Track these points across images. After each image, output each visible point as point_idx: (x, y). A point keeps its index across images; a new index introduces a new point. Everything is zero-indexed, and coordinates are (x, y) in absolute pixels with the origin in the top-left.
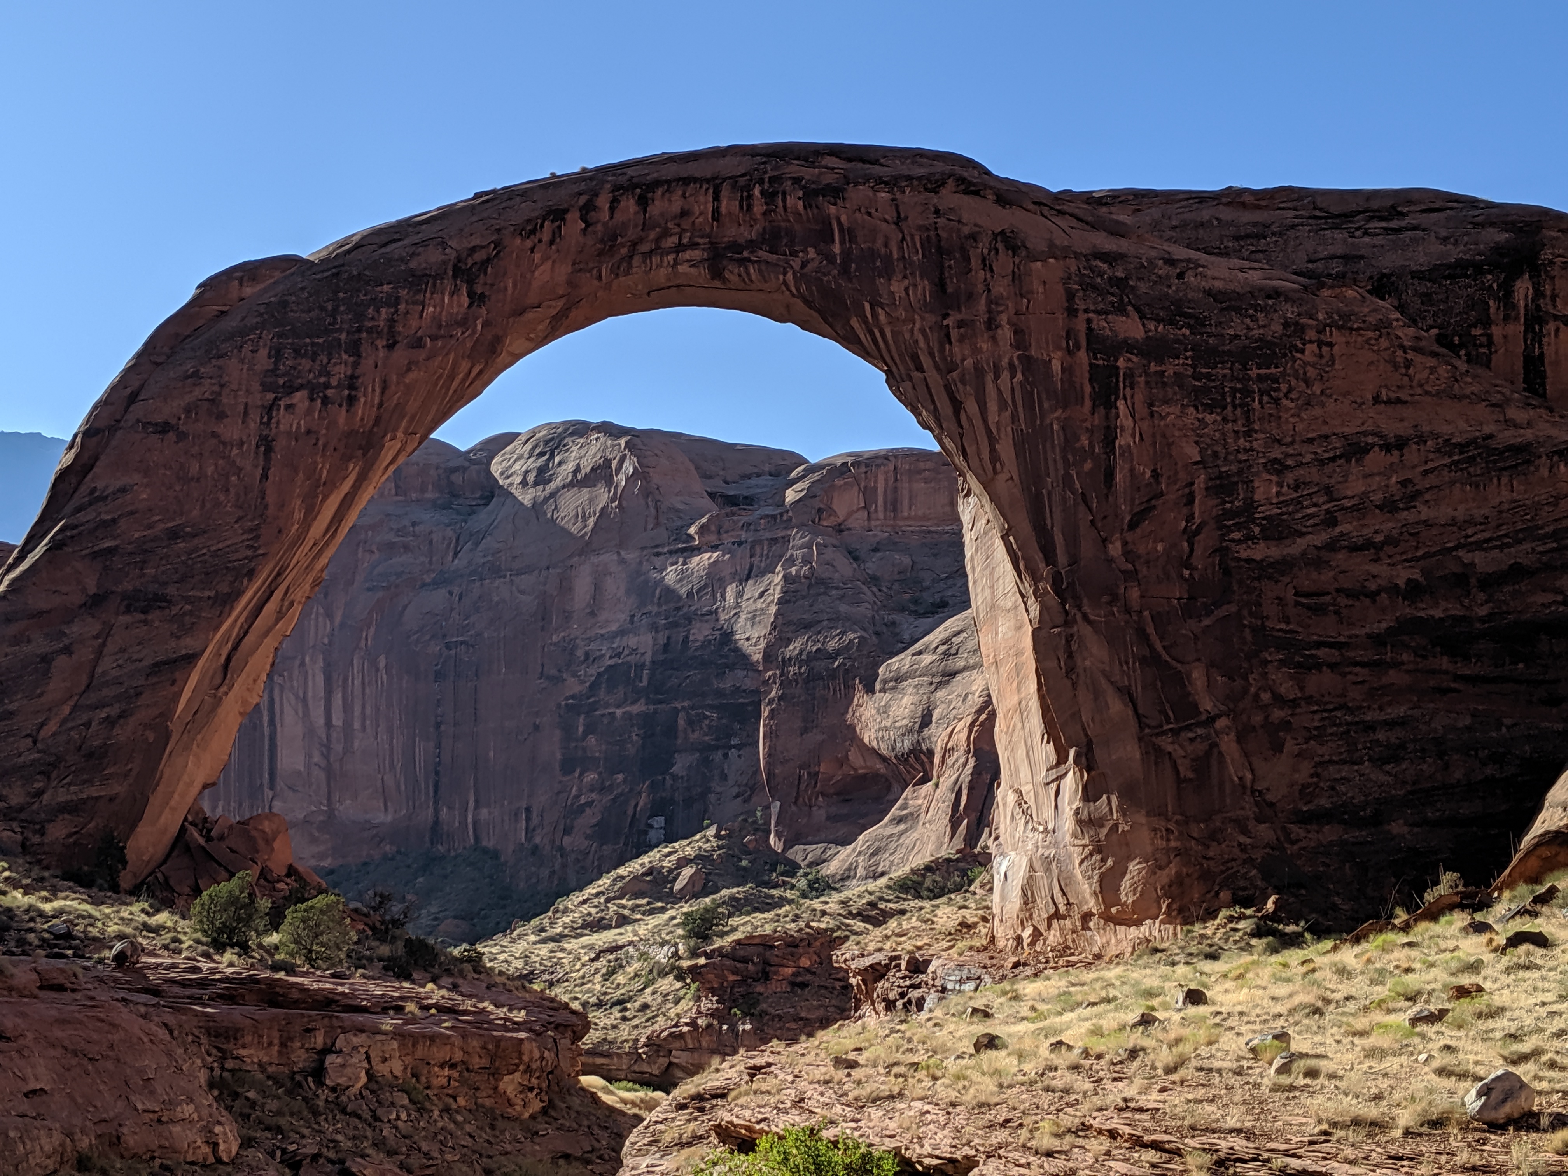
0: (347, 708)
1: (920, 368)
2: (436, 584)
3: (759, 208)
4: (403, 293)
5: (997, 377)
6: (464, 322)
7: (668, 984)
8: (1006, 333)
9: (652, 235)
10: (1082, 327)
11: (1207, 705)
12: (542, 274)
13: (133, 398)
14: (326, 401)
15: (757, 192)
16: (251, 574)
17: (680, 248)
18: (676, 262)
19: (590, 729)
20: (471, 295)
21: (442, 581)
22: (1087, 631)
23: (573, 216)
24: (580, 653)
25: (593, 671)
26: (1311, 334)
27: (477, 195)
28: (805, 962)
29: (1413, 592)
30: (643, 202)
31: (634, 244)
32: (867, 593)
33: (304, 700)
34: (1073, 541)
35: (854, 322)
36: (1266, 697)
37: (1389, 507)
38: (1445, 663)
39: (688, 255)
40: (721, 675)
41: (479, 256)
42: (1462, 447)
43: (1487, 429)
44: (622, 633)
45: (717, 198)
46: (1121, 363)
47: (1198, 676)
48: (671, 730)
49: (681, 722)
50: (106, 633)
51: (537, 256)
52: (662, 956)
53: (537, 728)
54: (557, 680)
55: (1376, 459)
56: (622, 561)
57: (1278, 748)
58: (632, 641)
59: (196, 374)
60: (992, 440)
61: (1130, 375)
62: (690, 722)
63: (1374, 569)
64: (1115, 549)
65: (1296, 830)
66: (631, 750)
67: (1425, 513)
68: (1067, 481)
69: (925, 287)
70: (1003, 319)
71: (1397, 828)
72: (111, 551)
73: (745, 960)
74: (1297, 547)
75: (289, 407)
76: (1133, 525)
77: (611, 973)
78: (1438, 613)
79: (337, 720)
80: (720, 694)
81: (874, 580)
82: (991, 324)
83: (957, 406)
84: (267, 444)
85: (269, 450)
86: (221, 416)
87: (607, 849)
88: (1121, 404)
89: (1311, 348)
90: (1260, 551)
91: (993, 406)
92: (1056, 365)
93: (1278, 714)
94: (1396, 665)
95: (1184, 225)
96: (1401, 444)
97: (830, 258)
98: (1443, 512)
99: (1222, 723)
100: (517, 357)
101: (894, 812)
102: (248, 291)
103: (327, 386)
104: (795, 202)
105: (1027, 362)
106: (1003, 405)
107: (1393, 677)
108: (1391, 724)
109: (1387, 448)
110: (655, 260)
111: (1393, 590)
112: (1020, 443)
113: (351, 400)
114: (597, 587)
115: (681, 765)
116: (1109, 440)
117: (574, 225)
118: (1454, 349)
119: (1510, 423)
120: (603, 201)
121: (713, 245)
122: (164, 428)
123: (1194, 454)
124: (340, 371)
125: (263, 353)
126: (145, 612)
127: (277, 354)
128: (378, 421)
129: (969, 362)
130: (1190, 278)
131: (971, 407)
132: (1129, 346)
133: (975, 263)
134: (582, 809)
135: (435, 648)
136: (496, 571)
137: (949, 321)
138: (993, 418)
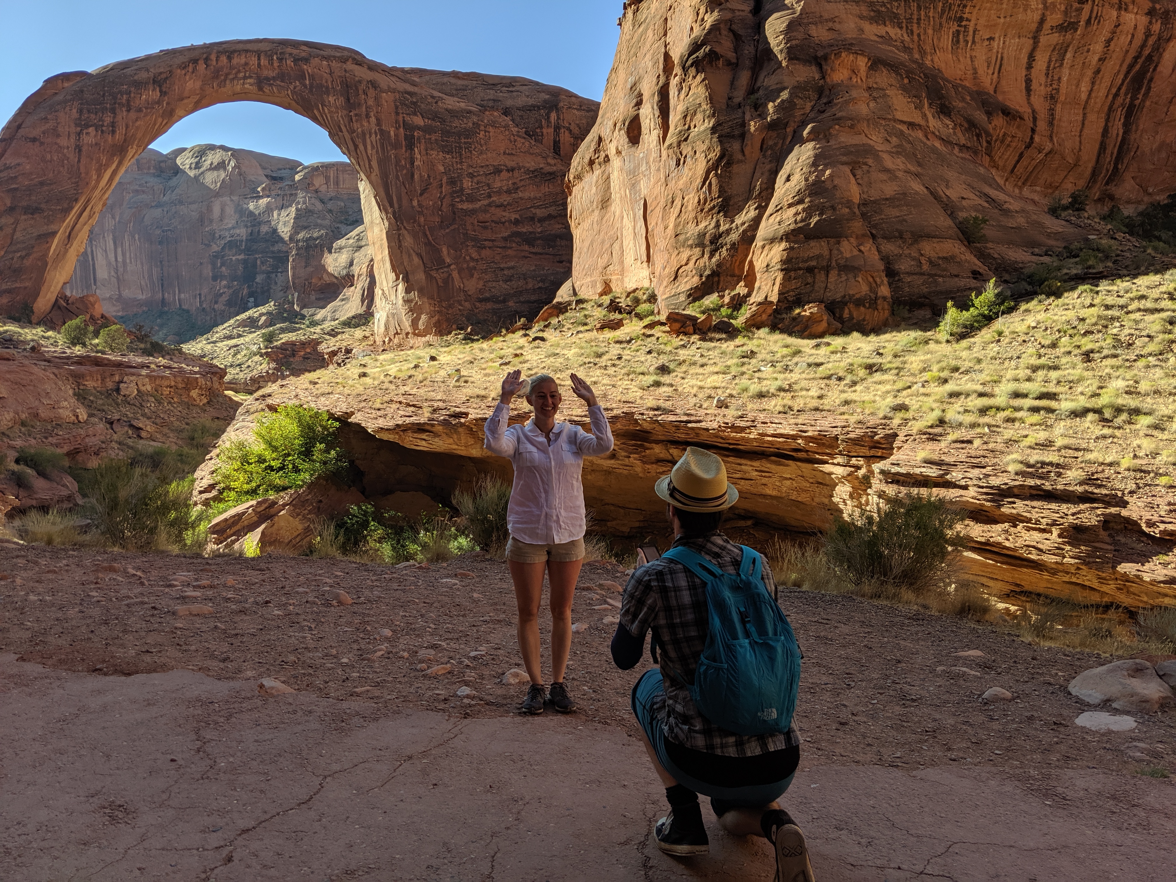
0: (124, 254)
1: (341, 131)
2: (157, 206)
3: (276, 64)
4: (133, 89)
5: (370, 136)
6: (159, 102)
7: (257, 358)
8: (373, 120)
9: (233, 72)
10: (401, 119)
11: (448, 260)
12: (190, 85)
13: (19, 127)
14: (102, 132)
15: (275, 58)
16: (76, 200)
17: (245, 78)
18: (244, 84)
19: (223, 264)
20: (161, 91)
21: (159, 205)
22: (405, 232)
23: (201, 62)
24: (217, 235)
25: (223, 242)
26: (482, 128)
27: (161, 51)
28: (308, 350)
29: (517, 222)
30: (230, 58)
31: (227, 75)
32: (328, 216)
33: (106, 251)
34: (400, 199)
35: (316, 112)
36: (468, 258)
37: (509, 192)
38: (526, 248)
39: (249, 81)
40: (273, 245)
41: (163, 76)
42: (533, 172)
43: (541, 166)
44: (234, 228)
45: (259, 59)
46: (415, 134)
47: (445, 250)
48: (255, 265)
49: (258, 262)
50: (17, 222)
51: (187, 77)
52: (254, 348)
53: (201, 264)
54: (208, 246)
55: (504, 174)
56: (232, 200)
57: (472, 276)
58: (238, 231)
59: (46, 118)
60: (370, 161)
61: (419, 138)
62: (262, 263)
63: (504, 214)
64: (415, 203)
65: (478, 304)
66: (239, 273)
67: (521, 195)
68: (397, 177)
69: (342, 100)
70: (372, 114)
71: (511, 304)
72: (16, 189)
73: (286, 350)
74: (478, 205)
75: (87, 133)
76: (421, 194)
77: (235, 354)
78: (524, 230)
79: (120, 259)
80: (273, 252)
81: (330, 211)
82: (368, 116)
83: (356, 147)
84: (79, 149)
85: (80, 151)
86: (58, 136)
87: (232, 310)
88: (416, 149)
89: (482, 133)
90: (465, 206)
91: (369, 147)
92: (392, 133)
93: (472, 264)
94: (511, 248)
95: (437, 84)
96: (512, 170)
97: (305, 86)
98: (526, 195)
99: (453, 267)
100: (181, 118)
101: (340, 297)
102: (66, 85)
103: (103, 126)
104: (290, 62)
105: (381, 130)
106: (373, 147)
107: (510, 252)
108: (509, 268)
109: (508, 171)
110: (235, 82)
111: (510, 221)
112: (380, 162)
113: (113, 132)
114: (223, 210)
115: (259, 279)
116: (412, 163)
117: (201, 66)
118: (529, 135)
119: (549, 164)
120: (213, 57)
121: (258, 78)
122: (34, 140)
123: (442, 169)
124: (108, 120)
125: (75, 111)
126: (32, 214)
127: (80, 111)
128: (125, 140)
129: (360, 130)
130: (440, 104)
131: (361, 147)
132: (419, 128)
133: (361, 92)
134: (221, 295)
135: (158, 232)
136: (181, 202)
137: (352, 114)
138: (369, 152)
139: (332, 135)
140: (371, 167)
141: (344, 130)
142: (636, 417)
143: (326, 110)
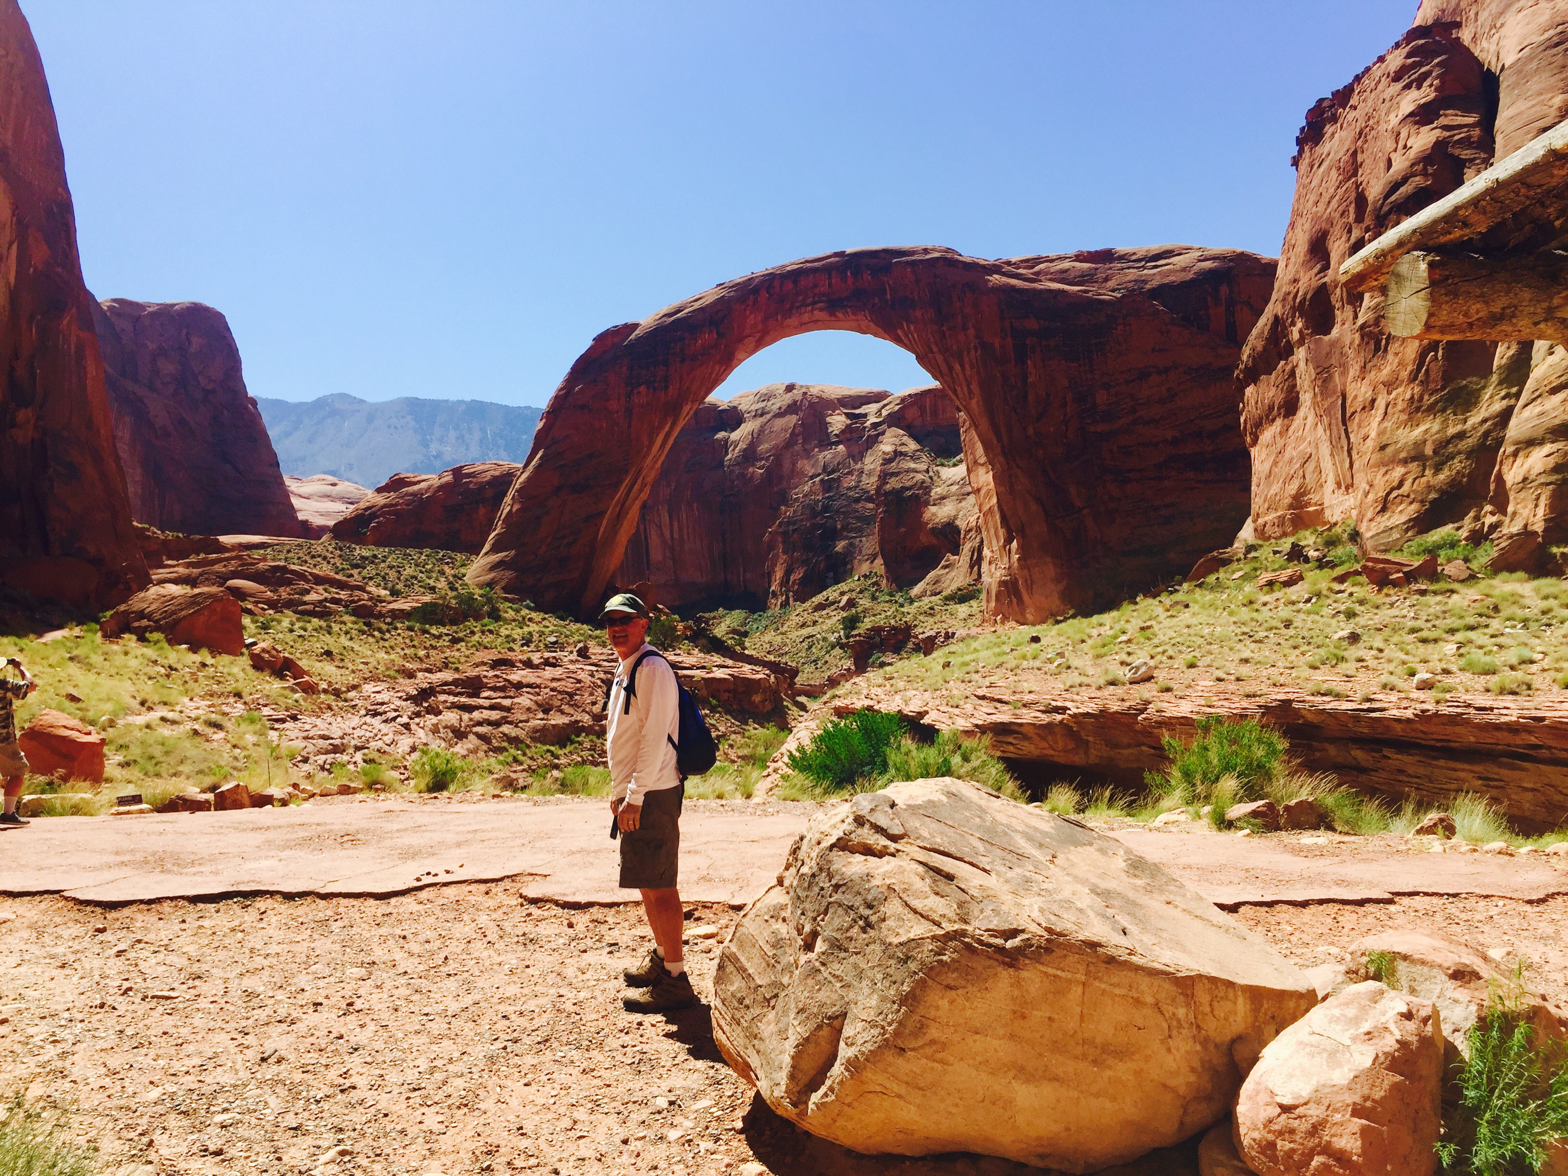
0: (681, 529)
1: (932, 352)
3: (850, 281)
5: (969, 353)
6: (715, 346)
7: (836, 651)
8: (971, 332)
9: (800, 298)
10: (1008, 326)
11: (1078, 503)
12: (751, 320)
14: (654, 389)
15: (849, 273)
16: (626, 472)
17: (814, 303)
18: (813, 310)
20: (718, 333)
22: (1019, 472)
23: (763, 290)
27: (718, 286)
28: (900, 637)
30: (795, 281)
31: (792, 303)
32: (924, 458)
33: (660, 527)
34: (1010, 430)
35: (899, 332)
36: (1106, 498)
39: (818, 306)
41: (721, 313)
43: (1209, 360)
45: (831, 277)
46: (1028, 342)
47: (1073, 490)
48: (834, 530)
49: (838, 526)
50: (564, 504)
51: (748, 312)
52: (833, 638)
55: (1155, 379)
57: (1113, 521)
60: (969, 384)
61: (1032, 347)
62: (843, 526)
63: (1156, 432)
64: (1030, 432)
66: (815, 541)
68: (1005, 400)
69: (932, 313)
70: (970, 324)
73: (872, 637)
74: (1118, 424)
75: (638, 393)
76: (1038, 419)
77: (810, 648)
79: (676, 536)
80: (856, 511)
82: (964, 328)
83: (950, 368)
84: (629, 411)
85: (631, 414)
86: (608, 399)
88: (1030, 363)
90: (1100, 428)
91: (967, 366)
92: (997, 346)
93: (1112, 505)
94: (1168, 478)
95: (1056, 272)
96: (1166, 371)
97: (885, 302)
98: (1188, 402)
99: (1085, 511)
100: (741, 361)
102: (616, 340)
103: (655, 382)
104: (867, 276)
105: (983, 344)
106: (972, 366)
107: (1167, 484)
109: (1160, 373)
110: (803, 309)
112: (982, 384)
113: (666, 388)
115: (839, 547)
116: (1025, 380)
117: (764, 294)
118: (1189, 321)
119: (1217, 356)
120: (777, 283)
121: (829, 300)
122: (582, 408)
123: (1066, 383)
124: (660, 374)
125: (625, 368)
126: (580, 493)
127: (631, 368)
128: (679, 396)
129: (955, 347)
130: (1059, 298)
131: (957, 368)
132: (1032, 333)
133: (955, 298)
134: (794, 571)
135: (719, 498)
137: (944, 328)
138: (968, 373)
139: (921, 360)
140: (970, 392)
141: (935, 349)
142: (1295, 705)
143: (912, 328)
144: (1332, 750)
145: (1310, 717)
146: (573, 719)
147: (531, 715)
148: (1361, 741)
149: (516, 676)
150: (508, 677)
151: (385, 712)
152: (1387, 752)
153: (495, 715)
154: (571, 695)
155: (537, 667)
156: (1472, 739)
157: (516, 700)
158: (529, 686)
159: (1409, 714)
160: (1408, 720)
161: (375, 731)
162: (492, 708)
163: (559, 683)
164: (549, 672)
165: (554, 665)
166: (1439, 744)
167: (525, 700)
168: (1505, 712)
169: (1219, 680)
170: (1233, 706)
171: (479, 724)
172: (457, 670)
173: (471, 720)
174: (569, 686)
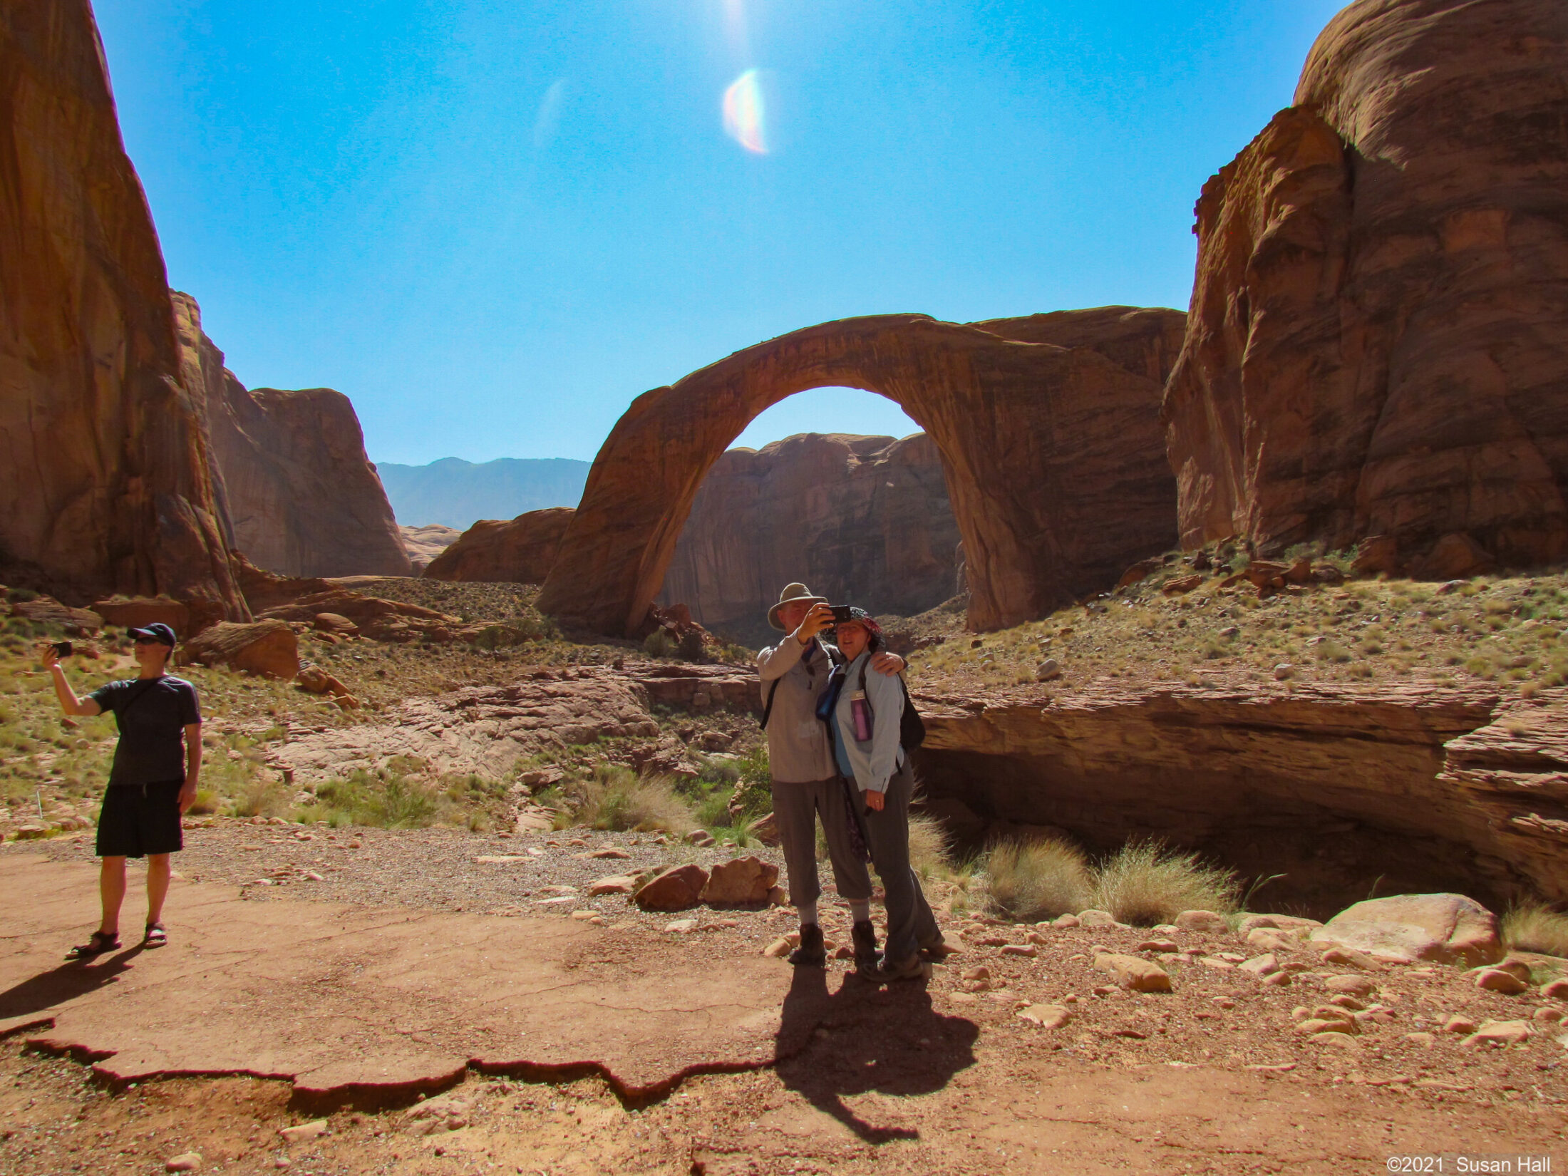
1: (915, 402)
3: (844, 345)
4: (709, 395)
5: (945, 401)
6: (733, 404)
8: (946, 384)
9: (803, 360)
10: (977, 378)
11: (1042, 525)
12: (762, 381)
13: (612, 449)
14: (683, 441)
15: (842, 339)
16: (662, 512)
17: (814, 365)
18: (813, 371)
20: (735, 393)
23: (771, 358)
24: (811, 527)
25: (818, 534)
26: (1071, 371)
29: (1122, 470)
30: (798, 348)
31: (796, 365)
35: (887, 386)
36: (1065, 519)
37: (1109, 437)
38: (1137, 498)
39: (818, 367)
41: (737, 378)
44: (827, 517)
45: (826, 343)
46: (994, 390)
47: (1037, 514)
50: (610, 540)
51: (759, 374)
55: (1102, 418)
57: (1071, 539)
59: (633, 437)
60: (946, 428)
61: (999, 395)
63: (1105, 463)
64: (1000, 465)
67: (1124, 438)
69: (912, 369)
70: (945, 378)
72: (609, 509)
74: (1073, 457)
75: (669, 445)
76: (1006, 456)
78: (1132, 478)
82: (941, 381)
83: (931, 415)
84: (663, 461)
85: (664, 463)
86: (645, 452)
88: (997, 408)
89: (1072, 376)
90: (1058, 461)
91: (944, 413)
92: (968, 394)
93: (1070, 526)
94: (1117, 501)
96: (1112, 411)
97: (874, 361)
98: (1131, 437)
99: (1048, 532)
100: (755, 416)
102: (650, 402)
103: (683, 435)
104: (857, 340)
105: (956, 393)
106: (949, 413)
107: (1116, 506)
108: (1116, 525)
109: (1106, 413)
110: (805, 370)
111: (1114, 470)
112: (957, 427)
113: (693, 439)
116: (993, 422)
117: (772, 362)
118: (1131, 370)
120: (783, 349)
121: (827, 362)
123: (1028, 424)
124: (688, 429)
125: (658, 426)
126: (624, 531)
127: (663, 425)
128: (704, 447)
129: (933, 398)
131: (936, 413)
132: (998, 383)
133: (932, 357)
137: (924, 382)
138: (945, 418)
139: (905, 409)
140: (948, 433)
141: (917, 399)
142: (1175, 696)
143: (897, 382)
144: (1207, 735)
145: (1185, 705)
146: (601, 722)
147: (564, 720)
148: (1231, 726)
149: (551, 687)
150: (546, 688)
151: (419, 722)
152: (1252, 734)
153: (532, 721)
154: (600, 702)
155: (571, 679)
156: (1320, 722)
157: (551, 707)
158: (564, 695)
159: (1267, 701)
160: (1266, 706)
161: (405, 739)
162: (530, 714)
163: (591, 692)
164: (582, 683)
165: (587, 677)
166: (1294, 727)
167: (559, 707)
168: (1347, 697)
169: (1114, 675)
170: (1121, 698)
171: (517, 728)
172: (499, 684)
173: (510, 725)
174: (599, 694)
